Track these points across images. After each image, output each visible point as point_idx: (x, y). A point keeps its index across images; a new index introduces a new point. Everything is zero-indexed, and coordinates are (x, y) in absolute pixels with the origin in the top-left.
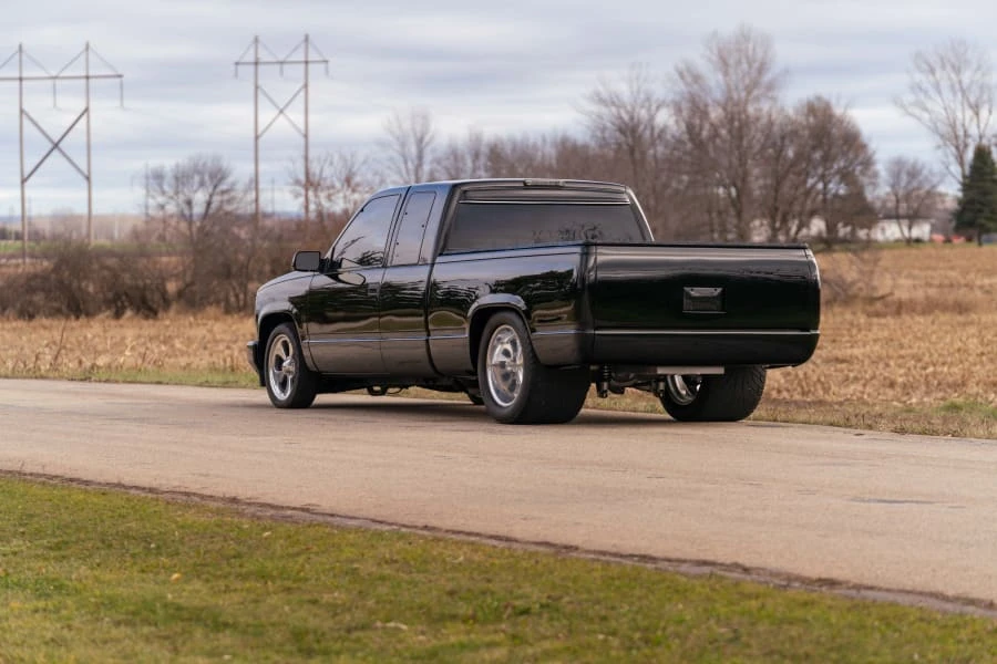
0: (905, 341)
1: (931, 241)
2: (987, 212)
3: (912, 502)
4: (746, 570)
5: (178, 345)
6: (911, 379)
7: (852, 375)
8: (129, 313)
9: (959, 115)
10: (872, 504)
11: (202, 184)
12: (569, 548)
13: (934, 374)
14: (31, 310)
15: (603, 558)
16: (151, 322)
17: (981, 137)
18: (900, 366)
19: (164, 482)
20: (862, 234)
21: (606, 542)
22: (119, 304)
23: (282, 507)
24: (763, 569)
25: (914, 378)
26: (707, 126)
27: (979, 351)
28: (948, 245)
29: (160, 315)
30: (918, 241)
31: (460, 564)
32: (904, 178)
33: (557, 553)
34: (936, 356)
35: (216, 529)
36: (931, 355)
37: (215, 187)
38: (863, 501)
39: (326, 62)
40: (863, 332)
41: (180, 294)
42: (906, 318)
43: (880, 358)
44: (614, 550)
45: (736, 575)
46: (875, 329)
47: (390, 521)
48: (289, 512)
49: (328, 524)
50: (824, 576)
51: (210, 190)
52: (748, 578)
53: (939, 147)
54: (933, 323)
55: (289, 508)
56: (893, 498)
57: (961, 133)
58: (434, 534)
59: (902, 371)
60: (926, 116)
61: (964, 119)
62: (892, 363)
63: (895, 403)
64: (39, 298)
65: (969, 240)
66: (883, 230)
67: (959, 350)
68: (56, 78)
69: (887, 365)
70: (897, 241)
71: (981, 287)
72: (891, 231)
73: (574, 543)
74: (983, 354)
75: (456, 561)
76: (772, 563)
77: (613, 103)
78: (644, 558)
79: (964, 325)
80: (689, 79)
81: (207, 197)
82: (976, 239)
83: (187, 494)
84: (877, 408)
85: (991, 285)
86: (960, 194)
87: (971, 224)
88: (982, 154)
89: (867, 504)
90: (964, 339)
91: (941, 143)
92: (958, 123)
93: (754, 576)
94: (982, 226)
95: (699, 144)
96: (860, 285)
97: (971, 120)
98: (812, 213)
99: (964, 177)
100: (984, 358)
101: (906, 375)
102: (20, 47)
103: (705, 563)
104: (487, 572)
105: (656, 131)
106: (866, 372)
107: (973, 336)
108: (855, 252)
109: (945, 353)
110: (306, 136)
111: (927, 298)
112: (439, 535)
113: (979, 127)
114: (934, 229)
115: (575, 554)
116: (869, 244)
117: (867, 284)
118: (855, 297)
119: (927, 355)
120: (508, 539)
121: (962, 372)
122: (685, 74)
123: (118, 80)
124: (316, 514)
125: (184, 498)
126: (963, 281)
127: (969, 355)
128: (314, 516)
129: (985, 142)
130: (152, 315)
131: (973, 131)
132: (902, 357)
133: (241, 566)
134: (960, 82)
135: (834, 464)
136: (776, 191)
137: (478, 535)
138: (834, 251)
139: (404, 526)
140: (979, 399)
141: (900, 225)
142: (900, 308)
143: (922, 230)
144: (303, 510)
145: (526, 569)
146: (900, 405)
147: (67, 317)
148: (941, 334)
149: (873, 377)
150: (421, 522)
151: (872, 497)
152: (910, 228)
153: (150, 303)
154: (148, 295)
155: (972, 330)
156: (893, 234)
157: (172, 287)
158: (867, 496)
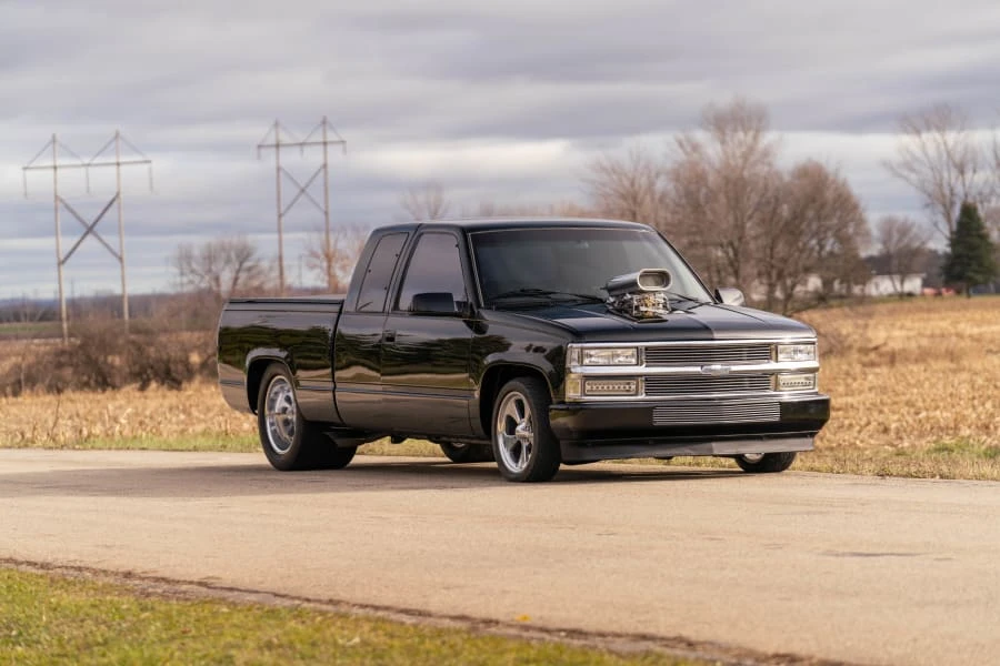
0: (900, 388)
1: (923, 295)
2: (975, 267)
3: (892, 554)
4: (691, 645)
5: (195, 413)
6: (904, 424)
7: (847, 422)
8: (154, 385)
9: (946, 175)
10: (847, 558)
11: (228, 261)
12: (488, 622)
13: (928, 418)
14: (60, 385)
15: (525, 634)
16: (175, 392)
17: (966, 196)
18: (894, 413)
19: (60, 556)
20: (857, 290)
21: (534, 613)
22: (145, 376)
23: (178, 582)
24: (712, 643)
25: (907, 422)
26: (704, 190)
27: (970, 396)
28: (939, 298)
29: (184, 385)
30: (910, 295)
31: (353, 647)
32: (896, 236)
33: (474, 629)
34: (928, 400)
35: (91, 611)
36: (924, 401)
37: (241, 264)
38: (837, 555)
39: (343, 142)
40: (859, 381)
41: (204, 365)
42: (900, 367)
43: (874, 404)
44: (540, 623)
45: (679, 652)
46: (870, 377)
47: (294, 594)
48: (184, 587)
49: (223, 600)
50: (782, 651)
51: (237, 267)
52: (692, 655)
53: (927, 206)
54: (925, 370)
55: (185, 582)
56: (871, 551)
57: (947, 192)
58: (336, 609)
59: (896, 417)
60: (913, 177)
61: (950, 178)
62: (886, 409)
63: (886, 447)
64: (68, 372)
65: (958, 292)
66: (877, 286)
67: (951, 395)
68: (89, 165)
69: (881, 412)
70: (890, 295)
71: (971, 336)
72: (884, 286)
73: (494, 617)
74: (974, 398)
75: (351, 643)
76: (724, 635)
77: (614, 171)
78: (574, 633)
79: (955, 372)
80: (689, 149)
81: (234, 275)
82: (964, 291)
83: (80, 569)
84: (867, 452)
85: (981, 334)
86: (949, 250)
87: (960, 277)
88: (969, 212)
89: (840, 558)
90: (956, 385)
91: (929, 201)
92: (945, 185)
93: (700, 653)
94: (970, 279)
95: (697, 208)
96: (856, 337)
97: (957, 179)
98: (808, 270)
99: (952, 233)
100: (976, 402)
101: (899, 420)
102: (54, 137)
103: (644, 637)
104: (381, 657)
105: (657, 196)
106: (860, 419)
107: (964, 381)
108: (850, 306)
109: (938, 398)
110: (326, 213)
111: (919, 347)
112: (343, 609)
113: (964, 185)
114: (926, 284)
115: (493, 630)
116: (864, 300)
117: (861, 335)
118: (850, 347)
119: (920, 400)
120: (420, 613)
121: (954, 416)
122: (685, 143)
123: (146, 166)
124: (215, 588)
125: (76, 573)
126: (953, 331)
127: (960, 399)
128: (210, 591)
129: (970, 200)
130: (176, 385)
131: (959, 190)
132: (895, 403)
133: (104, 655)
134: (945, 143)
135: (808, 513)
136: (772, 249)
137: (387, 608)
138: (831, 307)
139: (308, 600)
140: (971, 441)
141: (892, 280)
142: (893, 359)
143: (914, 284)
144: (200, 584)
145: (428, 652)
146: (890, 449)
147: (94, 390)
148: (934, 380)
149: (868, 423)
150: (326, 596)
151: (847, 550)
152: (902, 282)
153: (174, 375)
154: (172, 367)
155: (965, 376)
156: (886, 289)
157: (195, 358)
158: (841, 550)
